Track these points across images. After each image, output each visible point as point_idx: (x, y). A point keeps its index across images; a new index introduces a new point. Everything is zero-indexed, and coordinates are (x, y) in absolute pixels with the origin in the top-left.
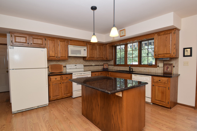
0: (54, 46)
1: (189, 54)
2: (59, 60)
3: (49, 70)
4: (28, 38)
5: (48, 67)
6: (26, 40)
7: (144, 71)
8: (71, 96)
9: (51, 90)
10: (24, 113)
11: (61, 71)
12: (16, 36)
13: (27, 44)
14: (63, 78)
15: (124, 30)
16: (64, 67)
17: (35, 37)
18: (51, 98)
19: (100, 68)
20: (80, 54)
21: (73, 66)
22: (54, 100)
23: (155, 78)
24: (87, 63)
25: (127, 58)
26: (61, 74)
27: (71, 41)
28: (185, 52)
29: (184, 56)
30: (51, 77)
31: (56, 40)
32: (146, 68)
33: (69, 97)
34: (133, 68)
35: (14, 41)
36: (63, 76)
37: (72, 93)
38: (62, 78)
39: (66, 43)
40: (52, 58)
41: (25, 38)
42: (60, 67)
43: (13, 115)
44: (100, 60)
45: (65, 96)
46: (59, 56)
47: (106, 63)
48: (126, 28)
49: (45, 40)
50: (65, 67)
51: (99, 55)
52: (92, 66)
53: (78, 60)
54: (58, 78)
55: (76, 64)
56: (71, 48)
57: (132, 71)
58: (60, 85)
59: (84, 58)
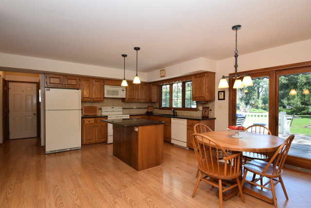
0: (89, 86)
1: (223, 98)
2: (94, 102)
3: (82, 113)
4: (62, 79)
5: (82, 110)
6: (60, 81)
7: (187, 115)
8: (106, 142)
9: (84, 133)
10: (57, 154)
11: (95, 114)
12: (50, 77)
13: (61, 85)
14: (98, 121)
15: (163, 70)
16: (99, 109)
17: (69, 78)
18: (84, 142)
19: (144, 111)
20: (118, 95)
21: (109, 109)
22: (87, 145)
23: (190, 121)
24: (127, 106)
25: (172, 100)
26: (95, 117)
27: (107, 81)
28: (220, 95)
29: (219, 99)
30: (85, 120)
31: (91, 79)
32: (188, 112)
33: (104, 142)
34: (177, 111)
35: (48, 83)
36: (97, 119)
37: (107, 138)
38: (96, 121)
39: (102, 83)
40: (87, 99)
41: (59, 79)
42: (94, 109)
43: (46, 156)
44: (143, 103)
45: (98, 141)
46: (94, 97)
47: (151, 105)
48: (166, 68)
49: (80, 80)
50: (101, 109)
51: (141, 96)
52: (133, 108)
53: (116, 102)
54: (92, 120)
55: (113, 106)
56: (107, 88)
57: (176, 115)
58: (94, 128)
59: (123, 100)
